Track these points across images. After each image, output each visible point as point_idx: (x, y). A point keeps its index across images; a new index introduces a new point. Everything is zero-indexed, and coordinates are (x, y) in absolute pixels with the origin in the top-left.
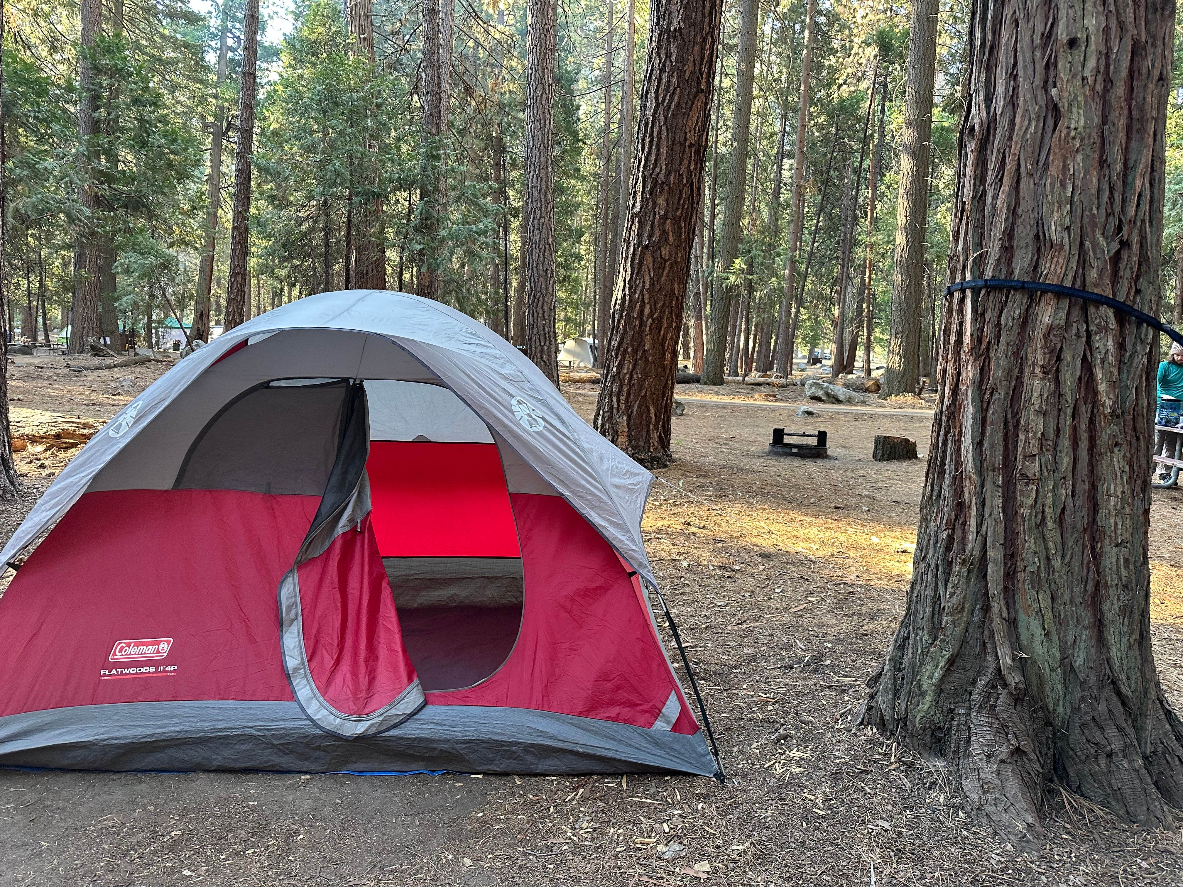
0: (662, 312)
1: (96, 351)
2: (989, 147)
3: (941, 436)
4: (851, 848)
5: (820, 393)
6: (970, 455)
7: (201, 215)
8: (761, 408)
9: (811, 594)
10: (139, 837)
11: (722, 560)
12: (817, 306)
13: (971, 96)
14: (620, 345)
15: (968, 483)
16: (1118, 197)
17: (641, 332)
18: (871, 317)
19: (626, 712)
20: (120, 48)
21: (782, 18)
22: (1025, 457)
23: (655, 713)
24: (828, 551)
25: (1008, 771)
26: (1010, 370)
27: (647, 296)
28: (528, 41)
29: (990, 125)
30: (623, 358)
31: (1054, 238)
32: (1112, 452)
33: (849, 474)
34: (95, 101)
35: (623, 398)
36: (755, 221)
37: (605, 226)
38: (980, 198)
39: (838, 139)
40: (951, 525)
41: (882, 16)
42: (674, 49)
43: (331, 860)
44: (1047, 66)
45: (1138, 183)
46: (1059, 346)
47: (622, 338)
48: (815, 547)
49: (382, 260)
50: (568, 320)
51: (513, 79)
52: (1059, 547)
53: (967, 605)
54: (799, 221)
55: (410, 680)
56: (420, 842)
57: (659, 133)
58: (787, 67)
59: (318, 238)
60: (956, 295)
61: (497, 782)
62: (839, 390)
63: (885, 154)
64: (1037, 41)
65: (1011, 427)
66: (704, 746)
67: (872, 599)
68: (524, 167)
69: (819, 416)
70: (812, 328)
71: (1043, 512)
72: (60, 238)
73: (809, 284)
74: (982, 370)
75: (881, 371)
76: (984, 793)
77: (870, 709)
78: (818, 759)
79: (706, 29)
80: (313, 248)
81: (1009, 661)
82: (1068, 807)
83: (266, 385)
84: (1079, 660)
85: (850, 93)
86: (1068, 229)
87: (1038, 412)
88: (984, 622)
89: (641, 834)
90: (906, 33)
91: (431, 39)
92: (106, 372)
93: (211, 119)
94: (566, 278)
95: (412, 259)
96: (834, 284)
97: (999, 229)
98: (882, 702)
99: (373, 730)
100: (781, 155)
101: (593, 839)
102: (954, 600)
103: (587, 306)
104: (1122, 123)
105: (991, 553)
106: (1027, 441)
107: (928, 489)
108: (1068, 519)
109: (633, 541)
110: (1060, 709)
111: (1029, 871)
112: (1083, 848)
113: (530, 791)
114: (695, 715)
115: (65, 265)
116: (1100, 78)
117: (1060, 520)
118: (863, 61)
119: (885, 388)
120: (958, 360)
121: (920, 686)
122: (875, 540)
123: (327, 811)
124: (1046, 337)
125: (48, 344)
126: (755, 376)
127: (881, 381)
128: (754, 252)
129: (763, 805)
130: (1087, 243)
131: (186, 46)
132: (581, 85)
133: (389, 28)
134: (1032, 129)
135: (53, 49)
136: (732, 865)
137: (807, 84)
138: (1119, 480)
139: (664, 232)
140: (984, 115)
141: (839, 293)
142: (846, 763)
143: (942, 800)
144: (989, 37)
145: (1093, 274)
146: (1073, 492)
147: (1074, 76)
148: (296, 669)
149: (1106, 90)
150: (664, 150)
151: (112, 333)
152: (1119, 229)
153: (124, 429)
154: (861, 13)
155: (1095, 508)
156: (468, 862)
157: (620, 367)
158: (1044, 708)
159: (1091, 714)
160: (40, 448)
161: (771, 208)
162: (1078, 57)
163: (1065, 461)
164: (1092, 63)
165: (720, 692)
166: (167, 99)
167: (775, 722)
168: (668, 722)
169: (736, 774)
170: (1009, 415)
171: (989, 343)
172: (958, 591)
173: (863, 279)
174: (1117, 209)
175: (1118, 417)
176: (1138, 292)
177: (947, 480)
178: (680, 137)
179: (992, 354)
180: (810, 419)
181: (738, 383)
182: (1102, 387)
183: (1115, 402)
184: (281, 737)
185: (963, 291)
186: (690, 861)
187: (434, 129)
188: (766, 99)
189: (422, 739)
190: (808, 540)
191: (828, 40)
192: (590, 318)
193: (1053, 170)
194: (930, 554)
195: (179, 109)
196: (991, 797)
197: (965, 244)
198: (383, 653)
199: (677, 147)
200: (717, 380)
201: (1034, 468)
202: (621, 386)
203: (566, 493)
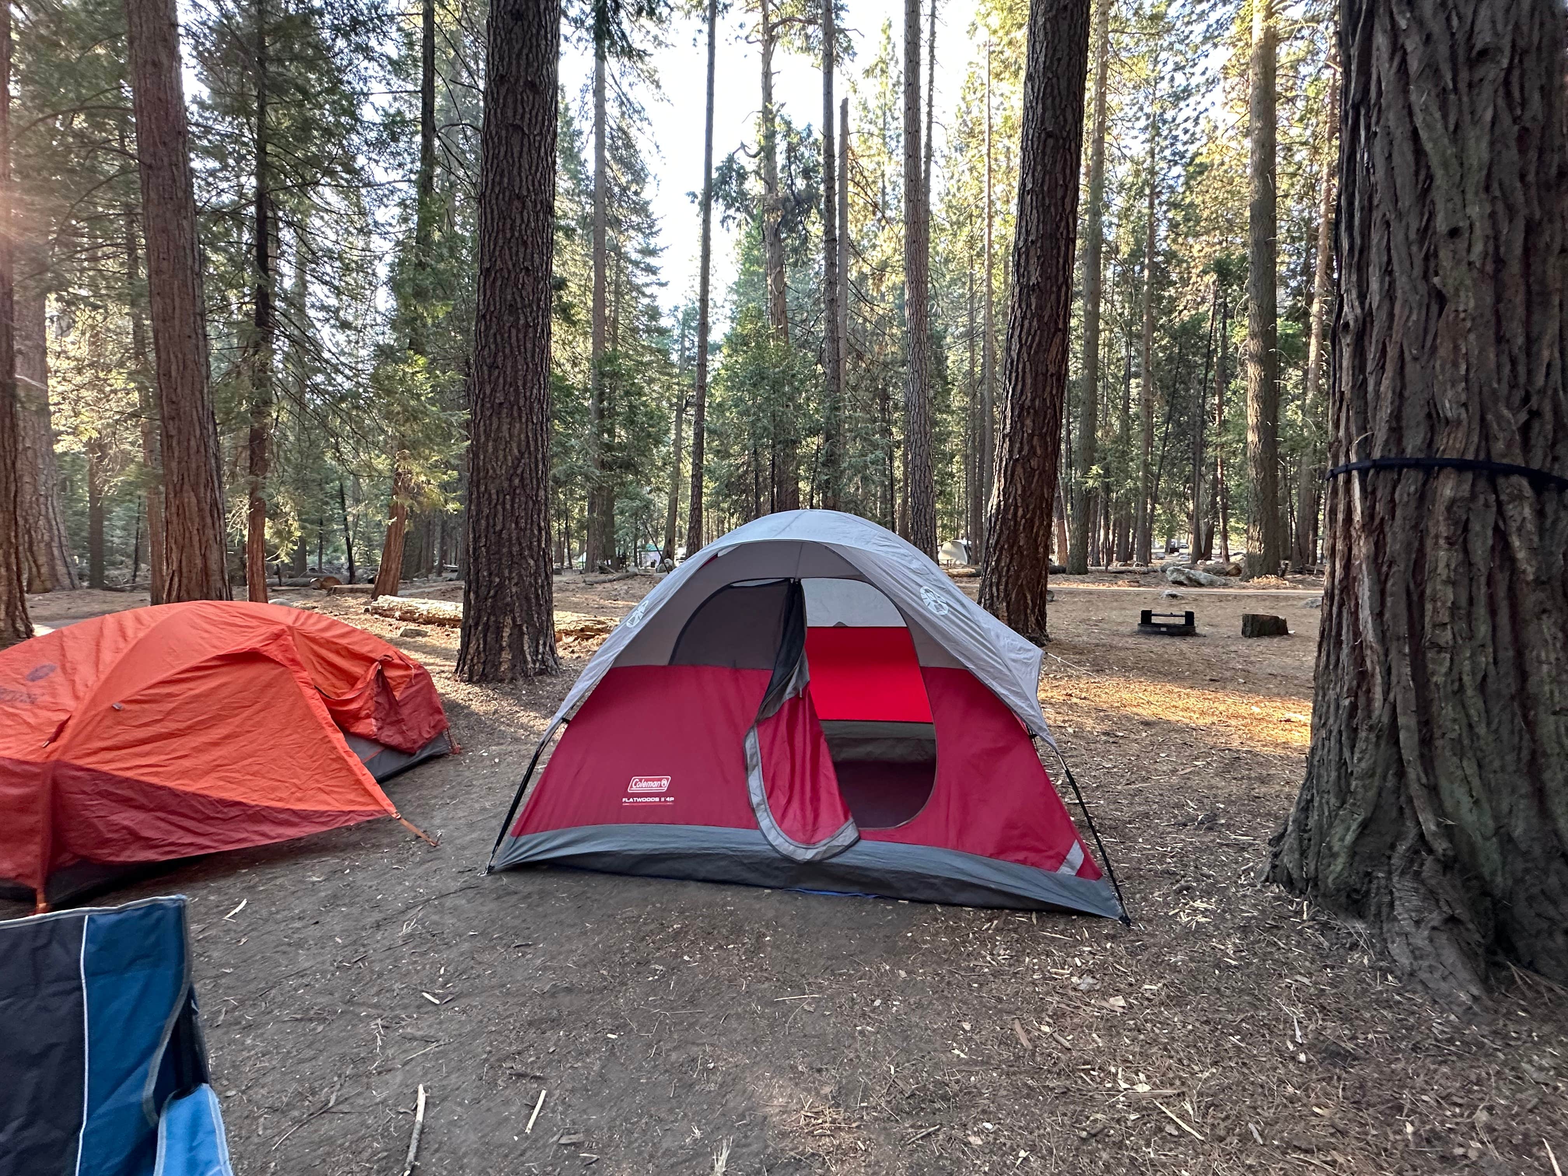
0: (1034, 513)
1: (603, 570)
2: (1367, 338)
3: (1335, 609)
4: (1270, 1000)
5: (1182, 578)
6: (1370, 625)
7: (669, 469)
8: (1128, 594)
9: (1196, 759)
10: (652, 927)
11: (1106, 726)
12: (1171, 502)
13: (1342, 296)
14: (997, 542)
15: (1369, 652)
16: (1522, 370)
17: (1016, 530)
18: (1225, 507)
19: (1032, 856)
20: (616, 358)
21: (1121, 264)
22: (1435, 626)
23: (1061, 858)
24: (1208, 720)
25: (1442, 939)
26: (1409, 544)
27: (1019, 500)
28: (907, 313)
29: (1366, 320)
30: (1001, 554)
31: (1449, 414)
32: (1539, 619)
33: (1220, 649)
34: (601, 397)
35: (1002, 588)
36: (1107, 433)
37: (974, 448)
38: (1360, 387)
39: (1181, 356)
40: (1354, 693)
41: (1218, 247)
42: (1033, 300)
43: (792, 960)
44: (1426, 258)
45: (1546, 353)
46: (1464, 517)
47: (999, 537)
48: (1195, 716)
49: (797, 490)
50: (944, 526)
51: (894, 343)
52: (1483, 715)
53: (1379, 771)
54: (1148, 430)
55: (846, 819)
56: (861, 952)
57: (1024, 368)
58: (1130, 302)
59: (750, 479)
60: (1341, 478)
61: (922, 908)
62: (1200, 574)
63: (1229, 364)
64: (1413, 236)
65: (1415, 598)
66: (1105, 890)
67: (1261, 764)
68: (906, 408)
69: (1183, 598)
70: (1168, 521)
71: (1461, 679)
72: (579, 492)
73: (1162, 484)
74: (1376, 544)
75: (1239, 557)
76: (1415, 958)
77: (1274, 867)
78: (1224, 911)
79: (1061, 280)
80: (747, 486)
81: (1433, 828)
82: (1520, 982)
83: (729, 587)
84: (1519, 830)
85: (1191, 316)
86: (1465, 405)
87: (1449, 582)
88: (1399, 788)
89: (1055, 965)
90: (1244, 258)
91: (831, 321)
92: (608, 585)
93: (675, 400)
94: (941, 492)
95: (819, 487)
96: (1187, 482)
97: (1385, 412)
98: (1288, 861)
99: (818, 858)
100: (1128, 376)
101: (1010, 965)
102: (1363, 765)
103: (960, 514)
104: (1520, 299)
105: (1401, 720)
106: (1435, 611)
107: (1324, 658)
108: (1492, 686)
109: (1032, 707)
110: (1499, 879)
111: (1481, 1046)
112: (1547, 1029)
113: (950, 918)
114: (1098, 860)
115: (582, 510)
116: (1489, 260)
117: (1482, 686)
118: (1202, 288)
119: (1246, 571)
120: (1347, 537)
121: (1330, 848)
122: (1256, 710)
123: (786, 919)
124: (1449, 509)
125: (571, 566)
126: (1116, 565)
127: (1242, 565)
128: (1109, 458)
129: (1173, 951)
130: (1489, 417)
131: (659, 351)
132: (949, 340)
133: (798, 318)
134: (1414, 317)
135: (575, 365)
136: (1146, 1003)
137: (1149, 314)
138: (1551, 647)
139: (1032, 448)
140: (1358, 311)
141: (1192, 489)
142: (1254, 917)
143: (1366, 961)
144: (1358, 241)
145: (1500, 446)
146: (1495, 659)
147: (1458, 262)
148: (759, 805)
149: (1497, 271)
150: (1029, 381)
151: (611, 557)
152: (1526, 399)
153: (637, 622)
154: (1197, 247)
155: (1523, 676)
156: (903, 974)
157: (998, 561)
158: (1479, 877)
159: (1539, 888)
160: (571, 639)
161: (1122, 422)
162: (1462, 245)
163: (1483, 630)
164: (1478, 248)
165: (1117, 844)
166: (646, 390)
167: (1174, 873)
168: (1072, 868)
169: (1141, 919)
170: (1412, 586)
171: (1382, 519)
172: (1367, 756)
173: (1215, 476)
174: (1522, 379)
175: (1543, 583)
176: (1555, 459)
177: (1345, 650)
178: (1041, 369)
179: (1387, 529)
180: (1175, 602)
181: (1101, 572)
182: (1521, 555)
183: (1539, 569)
184: (749, 857)
185: (1348, 473)
186: (1105, 995)
187: (835, 388)
188: (1111, 331)
189: (858, 868)
190: (1186, 709)
191: (1165, 273)
192: (963, 523)
193: (1442, 352)
194: (1331, 721)
195: (655, 395)
196: (1425, 964)
197: (1347, 428)
198: (823, 795)
199: (1040, 377)
200: (1081, 570)
201: (1445, 638)
202: (1000, 577)
203: (970, 666)
